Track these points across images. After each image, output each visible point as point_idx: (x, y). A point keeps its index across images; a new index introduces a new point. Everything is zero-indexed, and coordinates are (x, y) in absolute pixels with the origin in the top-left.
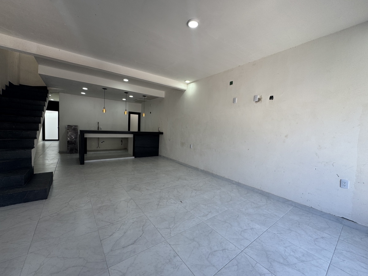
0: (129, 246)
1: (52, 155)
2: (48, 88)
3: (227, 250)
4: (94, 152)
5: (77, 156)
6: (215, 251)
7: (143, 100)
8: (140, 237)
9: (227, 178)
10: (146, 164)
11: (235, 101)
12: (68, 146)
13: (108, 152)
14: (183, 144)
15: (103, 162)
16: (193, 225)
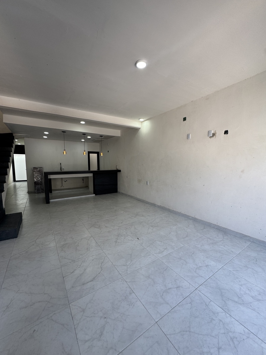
0: (89, 283)
1: (22, 196)
2: (14, 135)
3: (181, 288)
4: (58, 191)
5: (43, 195)
6: (170, 288)
7: (101, 140)
8: (99, 274)
9: (184, 213)
10: (106, 201)
11: (189, 138)
12: (35, 186)
13: (71, 190)
14: (139, 181)
15: (67, 201)
16: (149, 262)
